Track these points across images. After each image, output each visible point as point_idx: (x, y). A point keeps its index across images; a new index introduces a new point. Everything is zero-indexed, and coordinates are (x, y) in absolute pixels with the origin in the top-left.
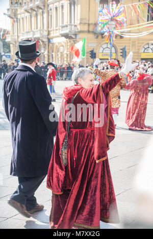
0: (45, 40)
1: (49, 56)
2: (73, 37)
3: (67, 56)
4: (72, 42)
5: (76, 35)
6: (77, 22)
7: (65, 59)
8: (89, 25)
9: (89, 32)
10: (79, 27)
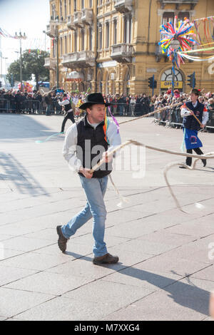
0: (92, 64)
1: (96, 85)
2: (128, 60)
3: (120, 84)
4: (126, 66)
5: (131, 57)
6: (133, 41)
7: (117, 89)
8: (148, 44)
9: (148, 53)
10: (135, 47)
